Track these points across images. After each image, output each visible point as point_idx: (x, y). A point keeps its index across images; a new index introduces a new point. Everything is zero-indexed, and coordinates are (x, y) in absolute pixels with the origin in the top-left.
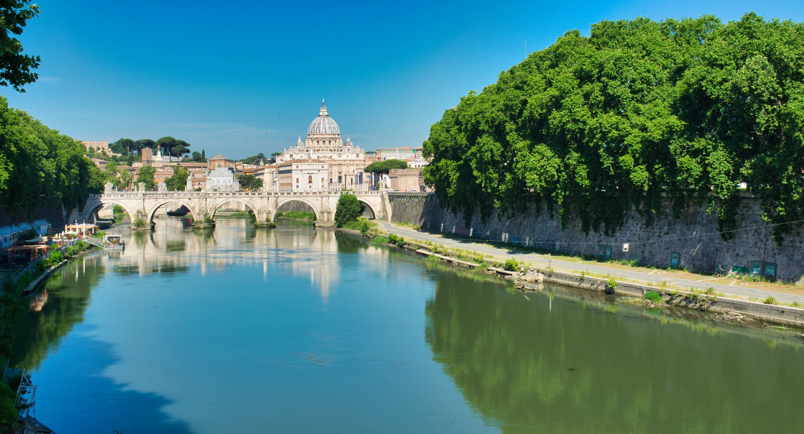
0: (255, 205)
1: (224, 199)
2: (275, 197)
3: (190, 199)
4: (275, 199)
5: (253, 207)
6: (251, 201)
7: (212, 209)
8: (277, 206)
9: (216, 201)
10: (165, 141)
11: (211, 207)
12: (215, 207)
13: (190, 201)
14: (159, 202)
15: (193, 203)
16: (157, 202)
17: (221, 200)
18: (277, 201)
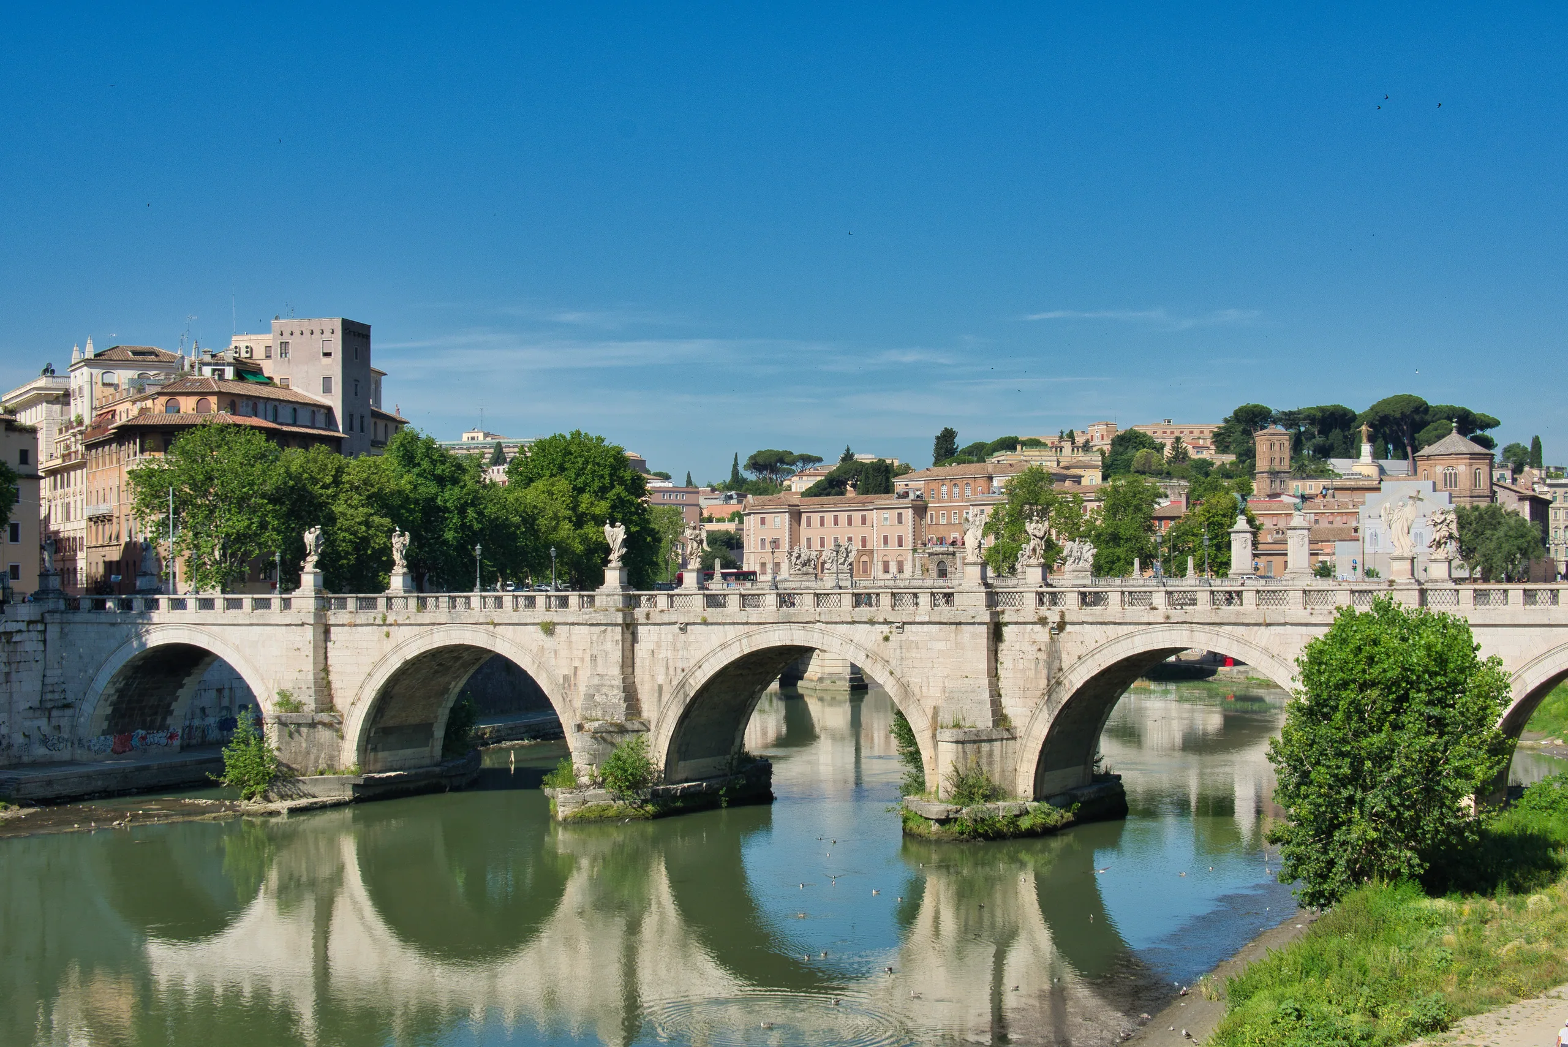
0: (915, 680)
1: (731, 632)
2: (1043, 621)
3: (549, 629)
4: (1042, 634)
5: (905, 689)
6: (890, 650)
7: (665, 697)
8: (1054, 684)
9: (687, 645)
10: (1388, 411)
11: (661, 679)
12: (682, 685)
13: (548, 642)
14: (398, 648)
15: (563, 653)
16: (388, 645)
17: (715, 636)
18: (1053, 654)
